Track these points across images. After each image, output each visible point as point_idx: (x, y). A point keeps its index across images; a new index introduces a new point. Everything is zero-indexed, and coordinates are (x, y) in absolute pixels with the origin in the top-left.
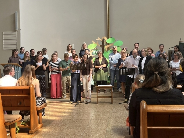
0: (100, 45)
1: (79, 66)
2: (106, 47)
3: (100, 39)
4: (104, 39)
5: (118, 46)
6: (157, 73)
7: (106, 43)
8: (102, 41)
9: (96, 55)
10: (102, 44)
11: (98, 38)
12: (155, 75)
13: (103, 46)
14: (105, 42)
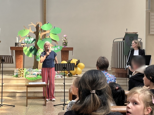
0: (33, 32)
1: (4, 58)
2: (41, 35)
3: (34, 25)
4: (38, 25)
5: (56, 34)
6: (94, 91)
7: (41, 29)
8: (36, 27)
9: (28, 43)
10: (35, 31)
11: (32, 23)
12: (92, 94)
13: (37, 33)
14: (39, 28)
